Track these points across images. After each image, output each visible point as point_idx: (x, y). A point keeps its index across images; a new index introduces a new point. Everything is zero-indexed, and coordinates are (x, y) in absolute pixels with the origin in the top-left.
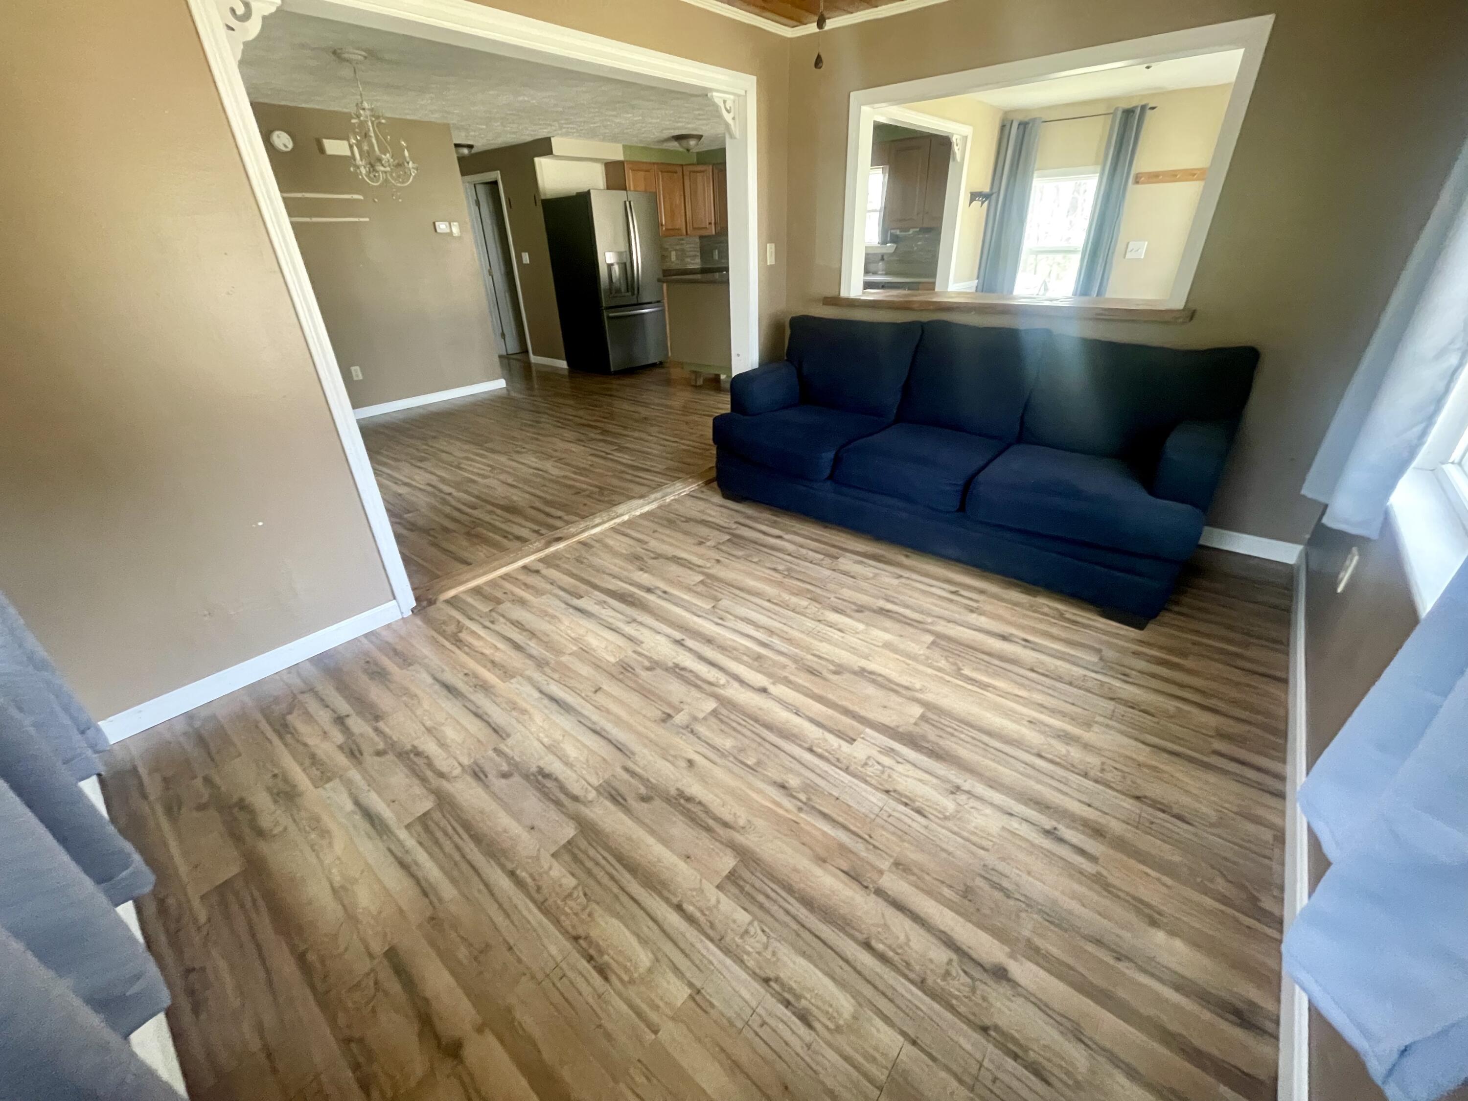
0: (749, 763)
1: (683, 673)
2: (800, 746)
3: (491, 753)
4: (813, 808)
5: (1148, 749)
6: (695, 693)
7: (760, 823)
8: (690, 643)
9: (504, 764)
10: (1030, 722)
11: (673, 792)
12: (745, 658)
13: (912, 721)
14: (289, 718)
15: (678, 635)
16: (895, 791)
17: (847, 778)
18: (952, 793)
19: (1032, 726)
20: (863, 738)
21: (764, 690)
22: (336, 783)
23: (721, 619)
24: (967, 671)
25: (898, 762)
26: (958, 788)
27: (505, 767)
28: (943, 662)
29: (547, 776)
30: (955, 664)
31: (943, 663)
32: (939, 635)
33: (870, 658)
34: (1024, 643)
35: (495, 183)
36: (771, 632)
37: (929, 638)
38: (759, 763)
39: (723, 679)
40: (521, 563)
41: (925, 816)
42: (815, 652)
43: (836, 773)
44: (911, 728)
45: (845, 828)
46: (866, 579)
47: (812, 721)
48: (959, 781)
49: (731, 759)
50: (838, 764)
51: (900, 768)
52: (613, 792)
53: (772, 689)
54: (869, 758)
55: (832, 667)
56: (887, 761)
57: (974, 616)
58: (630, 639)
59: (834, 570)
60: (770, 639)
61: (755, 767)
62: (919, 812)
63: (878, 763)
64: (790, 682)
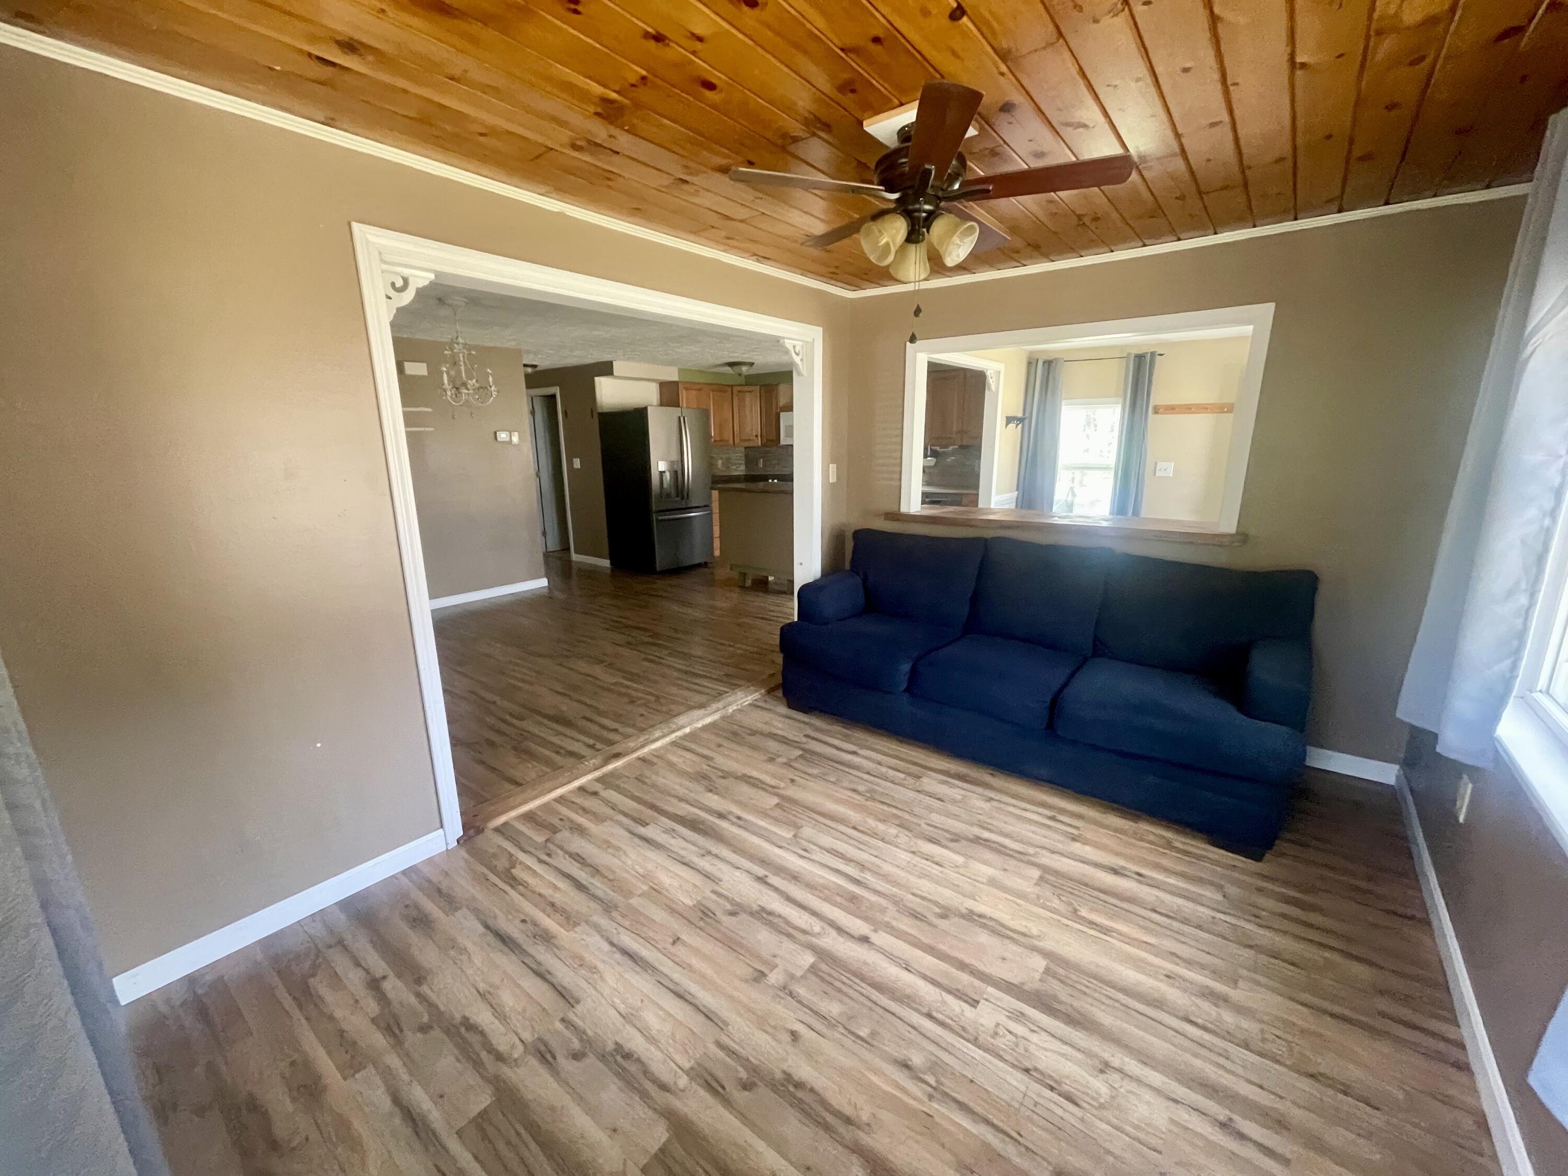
0: (862, 1034)
1: (771, 918)
2: (917, 1010)
3: (559, 1026)
4: (946, 1094)
5: (1305, 1010)
6: (788, 944)
7: (886, 1116)
8: (774, 880)
9: (576, 1041)
10: (1168, 976)
11: (779, 1075)
12: (839, 899)
13: (1037, 976)
14: (312, 981)
15: (761, 872)
16: (1036, 1069)
17: (978, 1053)
18: (1102, 1071)
19: (1171, 981)
20: (986, 1000)
21: (864, 940)
22: (370, 1071)
23: (805, 850)
24: (1084, 912)
25: (1033, 1031)
26: (1107, 1064)
27: (576, 1044)
28: (1057, 901)
29: (628, 1056)
30: (1070, 904)
31: (1056, 903)
32: (1045, 869)
33: (977, 898)
34: (1137, 877)
35: (553, 397)
36: (862, 867)
37: (1036, 873)
38: (873, 1034)
39: (817, 926)
40: (577, 784)
41: (1077, 1105)
42: (915, 891)
43: (964, 1045)
44: (1037, 985)
45: (988, 1122)
46: (954, 802)
47: (925, 977)
48: (1106, 1056)
49: (841, 1030)
50: (963, 1033)
51: (1034, 1038)
52: (709, 1078)
53: (875, 938)
54: (998, 1025)
55: (937, 910)
56: (1020, 1030)
57: (1078, 845)
58: (707, 876)
59: (919, 791)
60: (862, 875)
61: (869, 1040)
62: (1069, 1098)
63: (1010, 1032)
64: (893, 928)
